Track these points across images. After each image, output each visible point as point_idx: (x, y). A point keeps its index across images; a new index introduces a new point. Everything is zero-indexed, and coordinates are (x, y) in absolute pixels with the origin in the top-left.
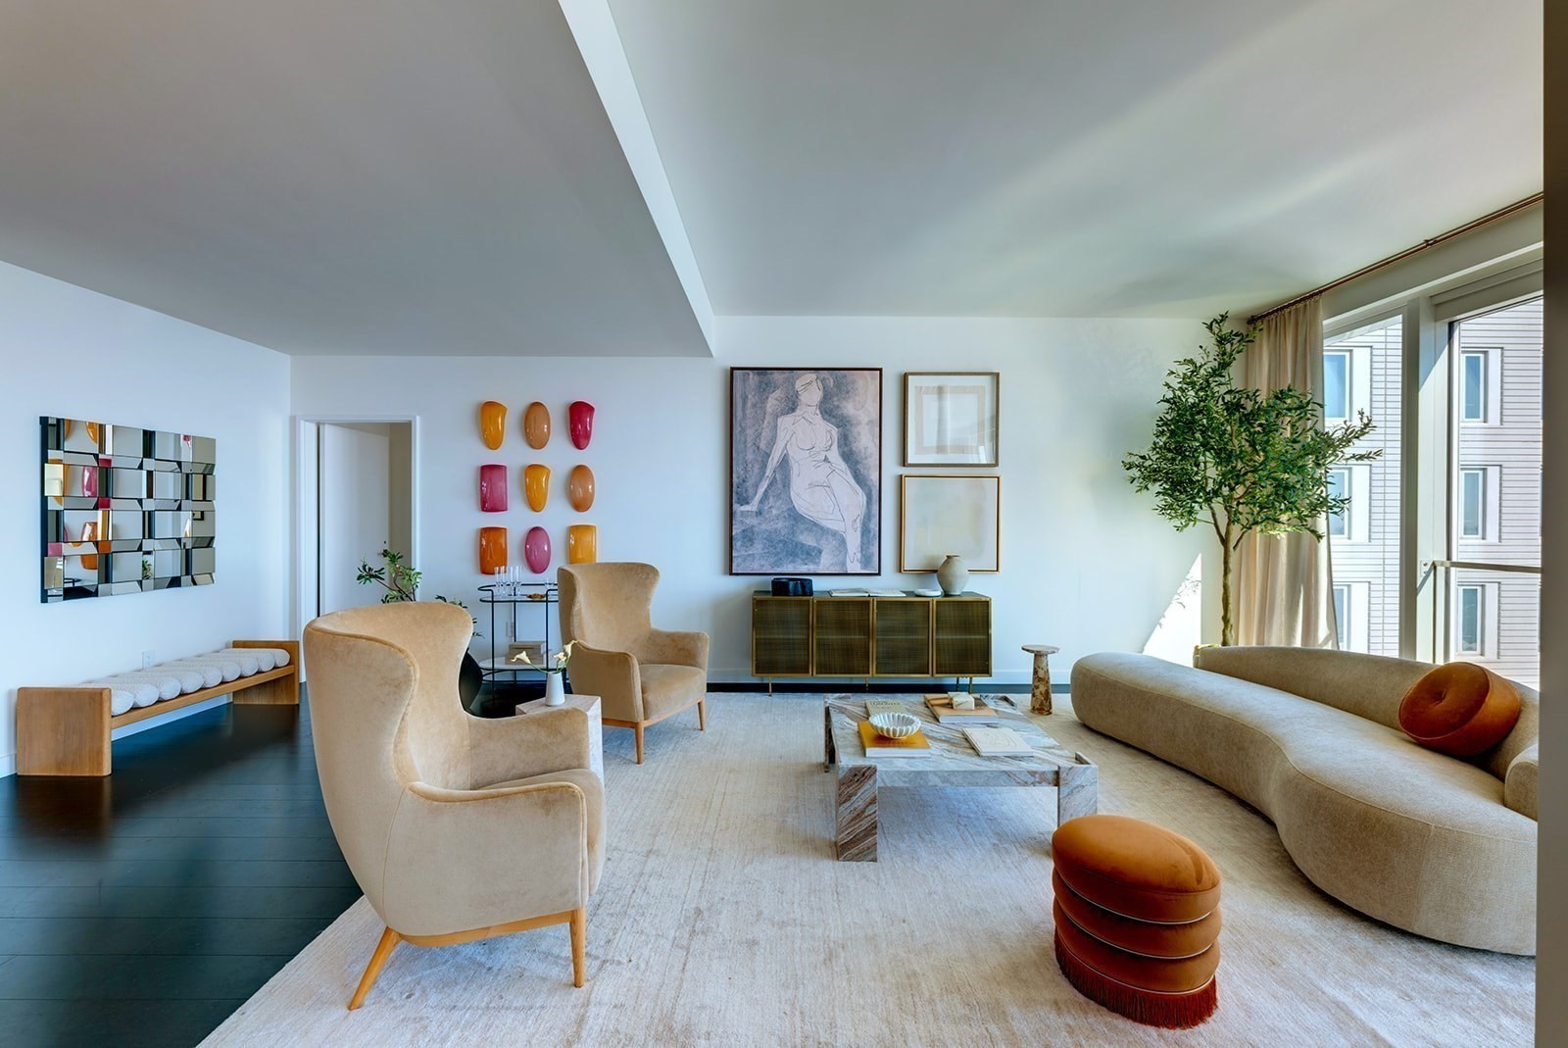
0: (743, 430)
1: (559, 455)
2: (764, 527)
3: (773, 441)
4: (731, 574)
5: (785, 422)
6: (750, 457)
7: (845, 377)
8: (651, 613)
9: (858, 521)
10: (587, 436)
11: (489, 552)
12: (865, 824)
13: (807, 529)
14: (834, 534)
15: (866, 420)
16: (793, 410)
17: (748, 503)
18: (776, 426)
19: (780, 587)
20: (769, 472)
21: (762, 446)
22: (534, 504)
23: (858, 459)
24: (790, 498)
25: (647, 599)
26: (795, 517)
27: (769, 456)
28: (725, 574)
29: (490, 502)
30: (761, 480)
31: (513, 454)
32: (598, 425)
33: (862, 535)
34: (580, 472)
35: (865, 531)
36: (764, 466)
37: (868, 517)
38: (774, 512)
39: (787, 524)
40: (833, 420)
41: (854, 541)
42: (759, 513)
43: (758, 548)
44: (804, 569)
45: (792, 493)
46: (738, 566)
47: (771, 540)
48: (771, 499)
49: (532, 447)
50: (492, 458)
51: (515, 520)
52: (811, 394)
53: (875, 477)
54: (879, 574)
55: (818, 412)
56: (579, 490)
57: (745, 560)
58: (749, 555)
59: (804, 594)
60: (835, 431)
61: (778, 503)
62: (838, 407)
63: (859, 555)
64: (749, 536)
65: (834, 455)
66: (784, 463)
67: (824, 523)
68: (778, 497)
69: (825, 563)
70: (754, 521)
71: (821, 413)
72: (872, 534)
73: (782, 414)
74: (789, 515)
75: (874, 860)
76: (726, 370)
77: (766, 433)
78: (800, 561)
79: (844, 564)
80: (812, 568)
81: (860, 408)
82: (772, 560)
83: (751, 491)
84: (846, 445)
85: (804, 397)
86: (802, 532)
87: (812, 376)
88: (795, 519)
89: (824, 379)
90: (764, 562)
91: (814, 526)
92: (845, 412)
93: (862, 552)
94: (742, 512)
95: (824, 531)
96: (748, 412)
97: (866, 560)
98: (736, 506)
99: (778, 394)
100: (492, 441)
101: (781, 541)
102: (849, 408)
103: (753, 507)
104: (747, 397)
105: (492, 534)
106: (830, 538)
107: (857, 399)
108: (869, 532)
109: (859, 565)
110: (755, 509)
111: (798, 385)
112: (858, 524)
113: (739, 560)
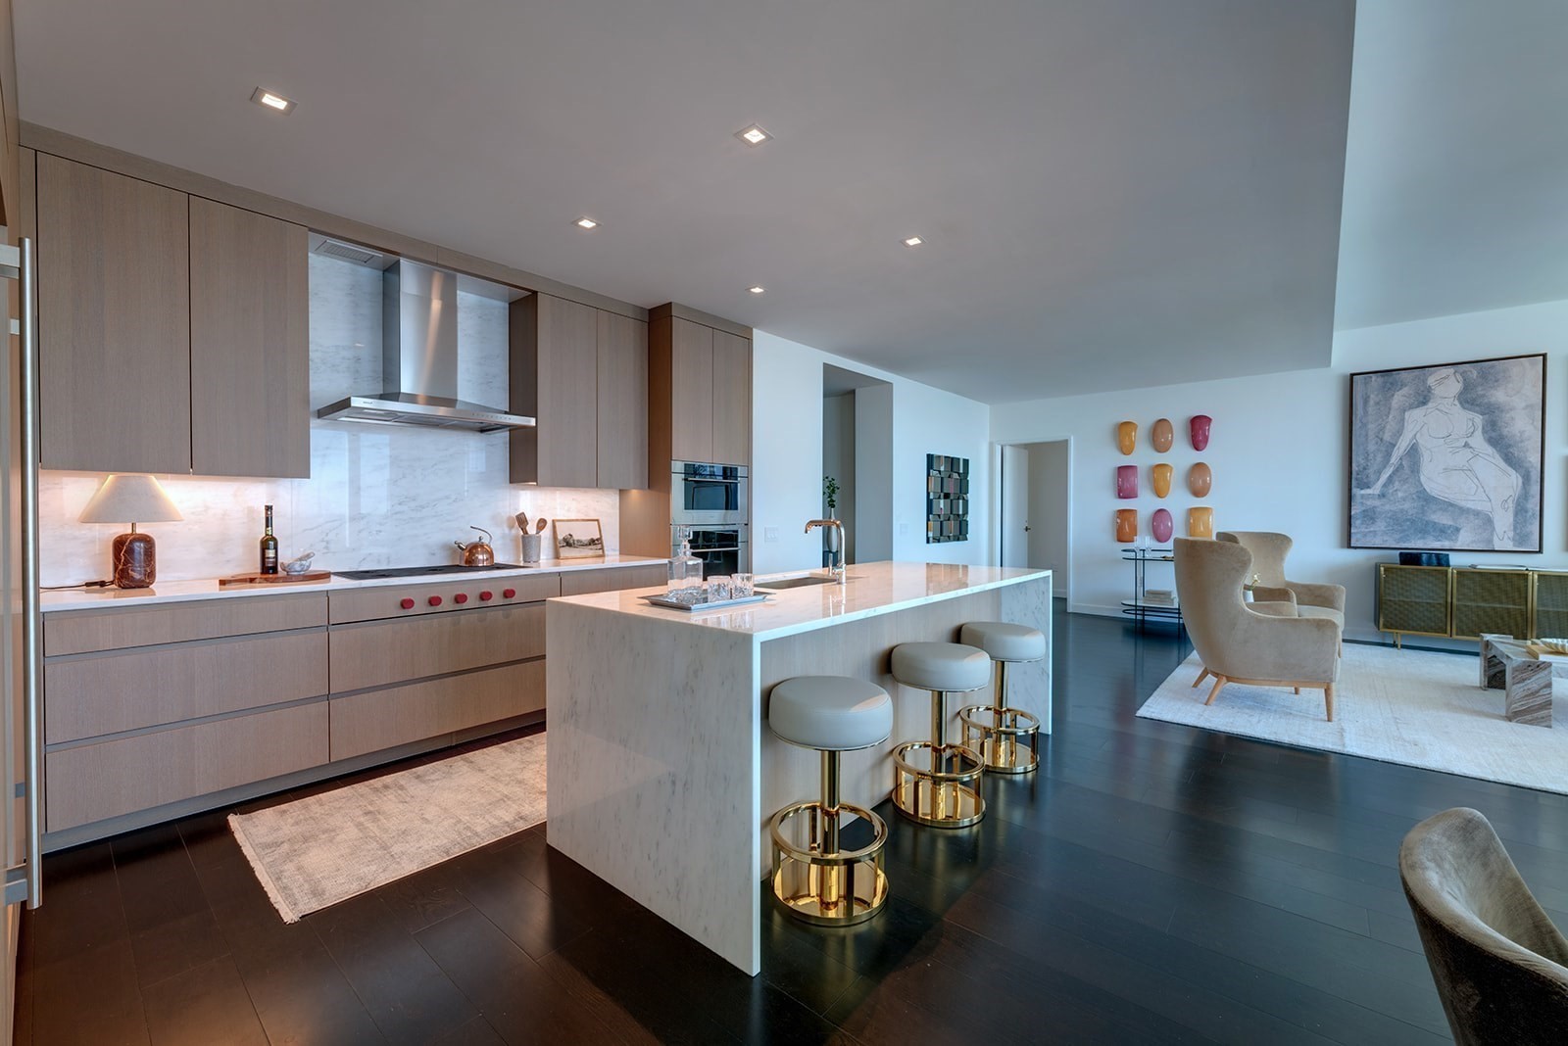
0: (1364, 425)
1: (1181, 456)
2: (1387, 507)
3: (1399, 433)
4: (1349, 546)
5: (1415, 416)
6: (1372, 447)
7: (1493, 367)
8: (1285, 569)
9: (1510, 501)
10: (1206, 440)
11: (1123, 527)
12: (1539, 701)
13: (1441, 509)
14: (1477, 514)
15: (1523, 404)
16: (1424, 403)
17: (1369, 487)
18: (1403, 420)
19: (1410, 558)
20: (1394, 460)
21: (1387, 437)
22: (1159, 493)
23: (1512, 442)
24: (1419, 481)
25: (1282, 559)
26: (1426, 499)
27: (1395, 446)
28: (1342, 547)
29: (1124, 492)
30: (1385, 467)
31: (1143, 457)
32: (1214, 431)
33: (1516, 515)
34: (1199, 467)
35: (1520, 510)
36: (1388, 455)
37: (1525, 495)
38: (1400, 494)
39: (1415, 505)
40: (1477, 408)
41: (1504, 522)
42: (1382, 496)
43: (1380, 525)
44: (1437, 545)
45: (1422, 477)
46: (1357, 541)
47: (1397, 521)
48: (1397, 483)
49: (1159, 452)
50: (1126, 461)
51: (1144, 504)
52: (1448, 387)
53: (1535, 459)
54: (1540, 551)
55: (1456, 402)
56: (1198, 481)
57: (1365, 535)
58: (1370, 532)
59: (1439, 564)
60: (1479, 419)
61: (1405, 487)
62: (1483, 396)
63: (1511, 534)
64: (1370, 516)
65: (1478, 441)
66: (1413, 452)
67: (1463, 504)
68: (1405, 481)
69: (1464, 539)
70: (1377, 503)
71: (1461, 403)
72: (1530, 514)
73: (1411, 407)
74: (1419, 497)
75: (1550, 727)
76: (1345, 377)
77: (1391, 424)
78: (1431, 538)
79: (1490, 541)
80: (1447, 544)
81: (1516, 395)
82: (1397, 536)
83: (1372, 477)
84: (1494, 431)
85: (1438, 391)
86: (1434, 512)
87: (1451, 370)
88: (1425, 500)
89: (1464, 372)
90: (1385, 539)
91: (1448, 506)
92: (1493, 400)
93: (1515, 528)
94: (1362, 496)
95: (1463, 511)
96: (1370, 409)
97: (1521, 537)
98: (1354, 490)
99: (1405, 391)
100: (1125, 449)
101: (1408, 520)
102: (1499, 396)
103: (1376, 489)
104: (1369, 397)
105: (1126, 514)
106: (1472, 517)
107: (1511, 385)
108: (1526, 512)
109: (1511, 543)
110: (1377, 492)
111: (1431, 381)
112: (1511, 505)
113: (1359, 536)
